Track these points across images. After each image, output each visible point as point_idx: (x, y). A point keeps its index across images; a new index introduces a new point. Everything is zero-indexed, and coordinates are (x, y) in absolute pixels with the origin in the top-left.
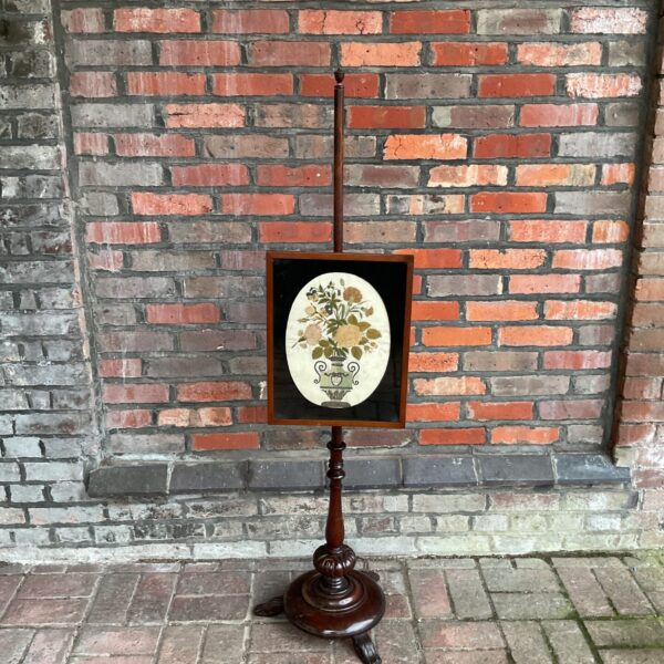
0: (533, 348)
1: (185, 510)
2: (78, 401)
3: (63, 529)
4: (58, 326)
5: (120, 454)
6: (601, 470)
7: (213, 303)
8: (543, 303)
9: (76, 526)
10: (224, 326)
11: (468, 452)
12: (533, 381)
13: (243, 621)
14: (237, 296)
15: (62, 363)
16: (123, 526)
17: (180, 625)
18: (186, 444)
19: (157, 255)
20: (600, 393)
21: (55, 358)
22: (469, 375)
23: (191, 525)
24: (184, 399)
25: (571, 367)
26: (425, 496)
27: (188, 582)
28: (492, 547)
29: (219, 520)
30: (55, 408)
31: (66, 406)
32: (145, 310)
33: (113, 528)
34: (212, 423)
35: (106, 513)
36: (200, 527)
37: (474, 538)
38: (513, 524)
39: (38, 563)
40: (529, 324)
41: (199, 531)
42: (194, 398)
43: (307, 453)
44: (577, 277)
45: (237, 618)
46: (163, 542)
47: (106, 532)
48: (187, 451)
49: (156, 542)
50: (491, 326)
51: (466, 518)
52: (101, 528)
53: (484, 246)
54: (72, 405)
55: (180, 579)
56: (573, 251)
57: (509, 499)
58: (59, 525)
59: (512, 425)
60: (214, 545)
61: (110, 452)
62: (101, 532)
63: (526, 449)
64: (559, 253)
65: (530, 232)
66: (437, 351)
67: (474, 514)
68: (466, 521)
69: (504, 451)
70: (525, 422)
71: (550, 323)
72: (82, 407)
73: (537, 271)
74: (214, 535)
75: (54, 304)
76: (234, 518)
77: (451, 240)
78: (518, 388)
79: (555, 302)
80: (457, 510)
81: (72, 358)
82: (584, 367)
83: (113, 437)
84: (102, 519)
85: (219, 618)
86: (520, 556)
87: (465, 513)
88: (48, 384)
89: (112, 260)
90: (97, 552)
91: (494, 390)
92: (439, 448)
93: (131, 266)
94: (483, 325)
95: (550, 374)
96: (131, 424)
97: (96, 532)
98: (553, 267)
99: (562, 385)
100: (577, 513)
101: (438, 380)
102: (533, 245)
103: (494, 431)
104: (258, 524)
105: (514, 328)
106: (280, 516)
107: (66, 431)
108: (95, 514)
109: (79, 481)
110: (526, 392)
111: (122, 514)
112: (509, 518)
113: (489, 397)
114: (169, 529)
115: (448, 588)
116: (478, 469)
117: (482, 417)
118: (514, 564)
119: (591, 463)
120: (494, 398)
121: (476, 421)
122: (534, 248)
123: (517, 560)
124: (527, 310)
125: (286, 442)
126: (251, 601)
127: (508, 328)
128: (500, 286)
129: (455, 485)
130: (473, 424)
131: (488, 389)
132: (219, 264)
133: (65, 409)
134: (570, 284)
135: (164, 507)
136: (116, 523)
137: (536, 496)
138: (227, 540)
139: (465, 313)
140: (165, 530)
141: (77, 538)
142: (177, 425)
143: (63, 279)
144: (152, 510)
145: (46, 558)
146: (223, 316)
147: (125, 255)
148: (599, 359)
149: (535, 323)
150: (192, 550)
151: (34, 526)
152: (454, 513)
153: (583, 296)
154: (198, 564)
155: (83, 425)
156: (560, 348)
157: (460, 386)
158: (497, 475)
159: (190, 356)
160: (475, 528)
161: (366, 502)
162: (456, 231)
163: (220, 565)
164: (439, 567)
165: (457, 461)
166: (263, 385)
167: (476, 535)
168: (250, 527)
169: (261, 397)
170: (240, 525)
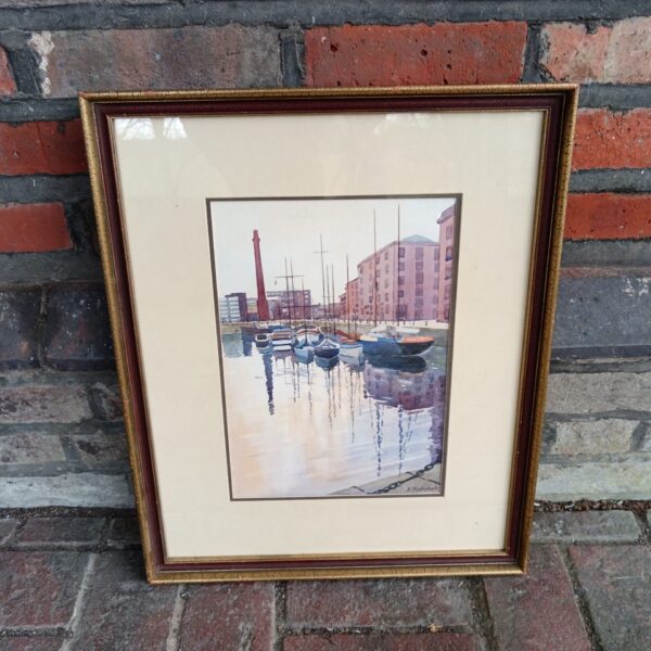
37: (640, 466)
51: (631, 426)
68: (629, 433)
76: (36, 427)
80: (612, 407)
87: (629, 414)
92: (587, 247)
104: (98, 438)
115: (585, 609)
129: (626, 352)
138: (30, 472)
152: (599, 416)
160: (647, 445)
163: (19, 527)
164: (552, 536)
165: (636, 286)
166: (42, 43)
167: (646, 460)
168: (82, 445)
169: (46, 88)
170: (55, 439)
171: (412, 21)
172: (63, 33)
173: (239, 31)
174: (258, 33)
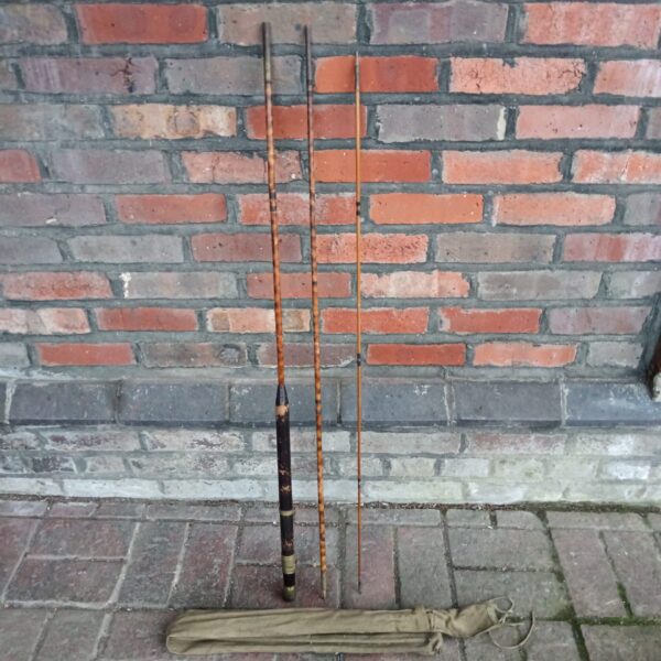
0: (550, 229)
1: (42, 442)
6: (632, 406)
7: (26, 150)
8: (571, 156)
10: (51, 188)
11: (438, 376)
12: (543, 279)
13: (105, 605)
14: (61, 137)
17: (20, 607)
18: (30, 357)
20: (646, 298)
22: (443, 268)
23: (54, 459)
24: (14, 296)
25: (605, 259)
26: (374, 434)
27: (49, 533)
28: (466, 495)
29: (90, 454)
34: (62, 330)
36: (66, 461)
37: (442, 484)
38: (497, 469)
40: (544, 190)
41: (66, 465)
42: (27, 295)
43: (205, 372)
44: (635, 111)
45: (97, 600)
46: (22, 476)
48: (33, 365)
49: (12, 476)
50: (482, 192)
51: (432, 462)
53: (479, 53)
55: (40, 528)
56: (632, 63)
57: (493, 440)
59: (506, 340)
60: (90, 482)
63: (524, 373)
64: (607, 67)
65: (561, 25)
66: (396, 231)
67: (443, 456)
68: (432, 465)
69: (492, 375)
70: (528, 337)
71: (579, 189)
73: (566, 99)
74: (87, 471)
76: (110, 453)
77: (420, 40)
78: (520, 289)
79: (592, 153)
80: (418, 451)
82: (627, 258)
85: (74, 598)
86: (503, 508)
87: (430, 456)
91: (483, 291)
92: (396, 369)
94: (469, 192)
95: (571, 269)
98: (596, 91)
99: (589, 284)
100: (590, 459)
101: (395, 275)
102: (563, 51)
103: (479, 349)
104: (143, 460)
105: (520, 197)
106: (172, 452)
110: (532, 295)
112: (492, 462)
113: (474, 301)
114: (25, 463)
116: (450, 402)
117: (461, 329)
118: (494, 520)
119: (618, 396)
120: (481, 303)
121: (453, 334)
122: (565, 55)
123: (499, 513)
124: (544, 167)
125: (171, 357)
126: (124, 569)
127: (509, 196)
128: (501, 125)
130: (447, 338)
131: (473, 290)
132: (21, 83)
134: (621, 122)
135: (12, 436)
137: (533, 437)
138: (105, 477)
139: (440, 170)
140: (20, 462)
142: (11, 331)
146: (45, 171)
148: (651, 247)
149: (555, 189)
150: (61, 486)
152: (413, 456)
153: (640, 143)
154: (71, 504)
156: (591, 229)
157: (429, 285)
158: (478, 411)
159: (7, 233)
160: (443, 473)
162: (429, 23)
163: (98, 508)
164: (391, 521)
165: (421, 389)
166: (126, 277)
167: (444, 481)
168: (134, 463)
169: (126, 295)
170: (120, 460)
171: (297, 272)
172: (135, 273)
173: (217, 273)
174: (225, 275)
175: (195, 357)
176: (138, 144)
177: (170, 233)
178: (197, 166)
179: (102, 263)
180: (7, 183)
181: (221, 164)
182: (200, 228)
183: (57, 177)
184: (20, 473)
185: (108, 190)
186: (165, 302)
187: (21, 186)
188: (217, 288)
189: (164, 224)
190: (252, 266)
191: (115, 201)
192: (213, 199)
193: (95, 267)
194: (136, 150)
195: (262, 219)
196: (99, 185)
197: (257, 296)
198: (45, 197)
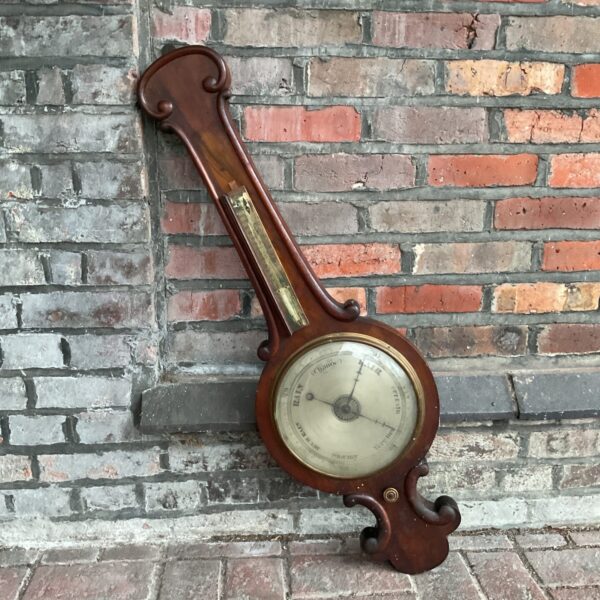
2: (129, 270)
3: (93, 490)
4: (101, 136)
5: (189, 365)
7: (353, 107)
9: (114, 483)
10: (368, 148)
14: (391, 93)
15: (105, 202)
16: (191, 482)
19: (267, 17)
21: (94, 194)
27: (302, 571)
30: (90, 282)
31: (108, 279)
32: (242, 117)
33: (175, 486)
35: (164, 461)
39: (50, 545)
43: (478, 362)
46: (252, 508)
47: (163, 492)
49: (240, 508)
52: (155, 486)
54: (118, 277)
55: (287, 567)
58: (88, 482)
60: (332, 511)
61: (173, 360)
62: (154, 492)
72: (135, 281)
75: (95, 94)
81: (121, 195)
83: (180, 337)
84: (158, 470)
88: (80, 239)
89: (192, 25)
90: (146, 526)
93: (223, 37)
96: (208, 314)
97: (148, 492)
107: (107, 322)
108: (147, 463)
109: (124, 408)
111: (189, 463)
114: (262, 486)
125: (447, 345)
132: (368, 35)
133: (105, 285)
136: (179, 477)
140: (257, 487)
141: (115, 502)
143: (113, 48)
144: (238, 454)
145: (64, 537)
146: (368, 130)
147: (214, 15)
150: (296, 520)
151: (45, 485)
155: (135, 311)
159: (308, 199)
161: (572, 439)
175: (472, 344)
176: (466, 100)
177: (476, 198)
178: (517, 125)
179: (398, 233)
180: (324, 143)
181: (541, 123)
182: (507, 192)
183: (376, 136)
184: (252, 502)
185: (425, 150)
186: (453, 278)
187: (338, 146)
188: (511, 259)
189: (472, 186)
190: (551, 235)
191: (430, 162)
192: (526, 159)
193: (390, 238)
194: (463, 107)
195: (570, 181)
196: (417, 145)
197: (549, 268)
198: (360, 158)
